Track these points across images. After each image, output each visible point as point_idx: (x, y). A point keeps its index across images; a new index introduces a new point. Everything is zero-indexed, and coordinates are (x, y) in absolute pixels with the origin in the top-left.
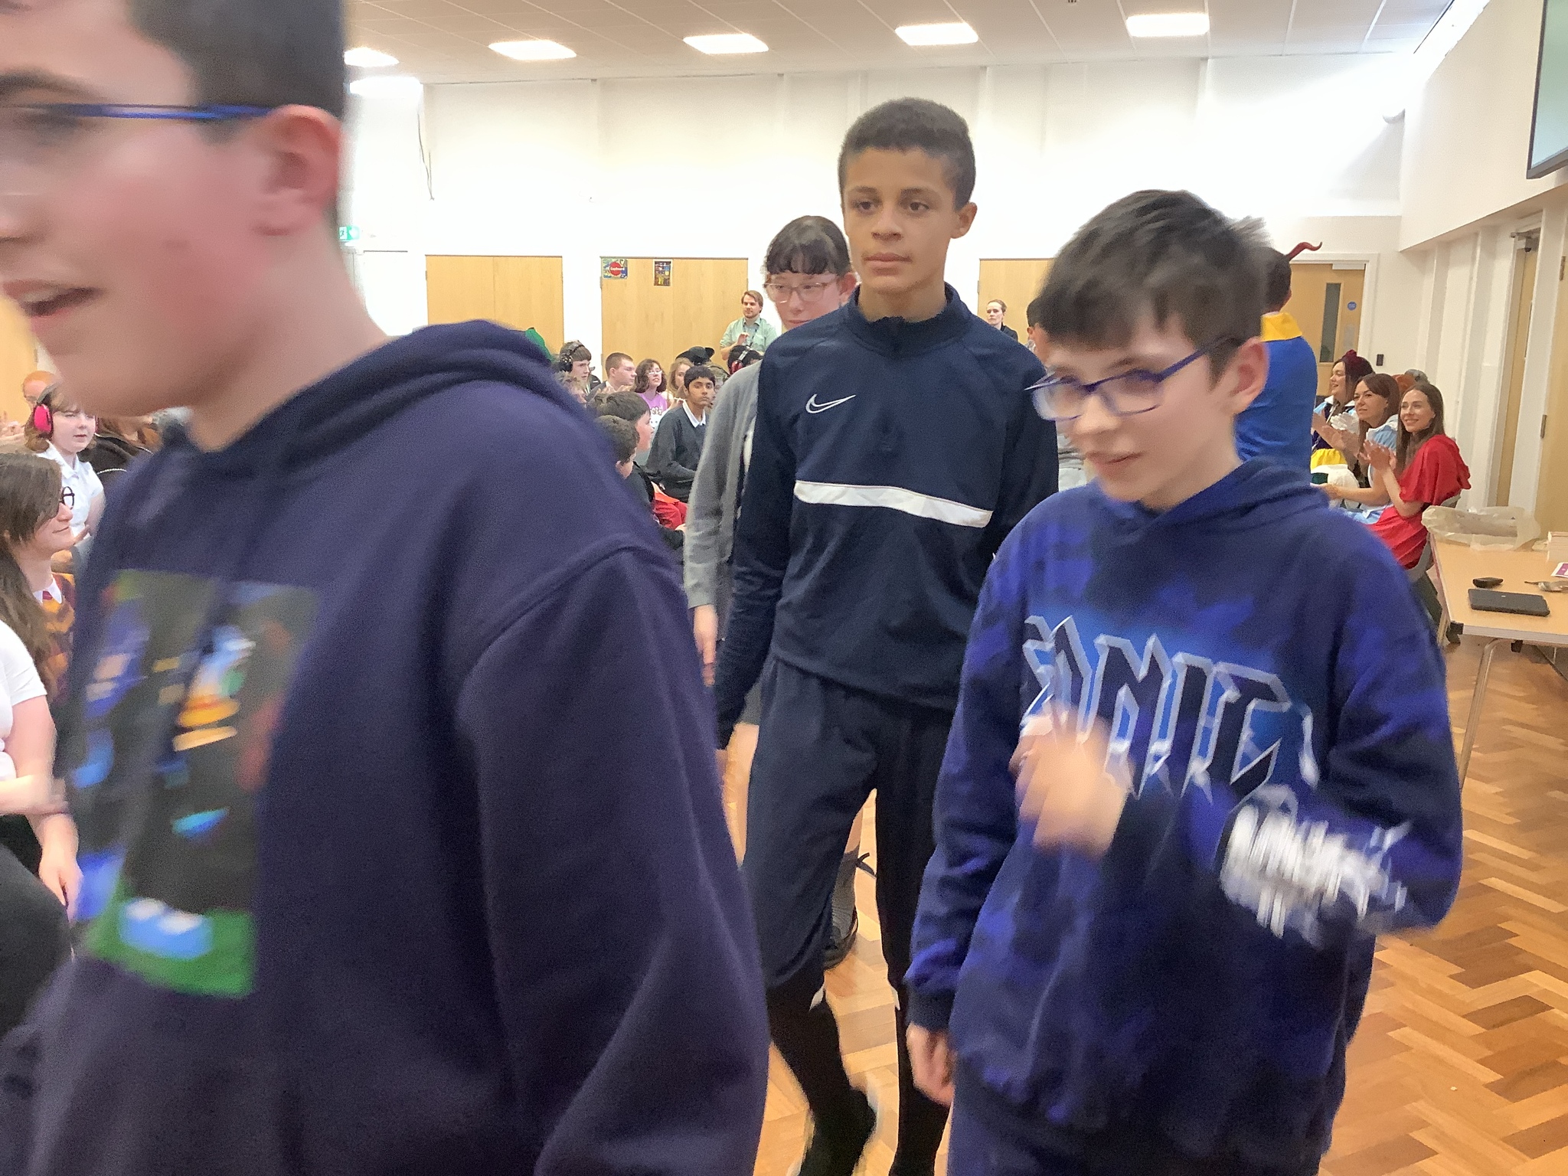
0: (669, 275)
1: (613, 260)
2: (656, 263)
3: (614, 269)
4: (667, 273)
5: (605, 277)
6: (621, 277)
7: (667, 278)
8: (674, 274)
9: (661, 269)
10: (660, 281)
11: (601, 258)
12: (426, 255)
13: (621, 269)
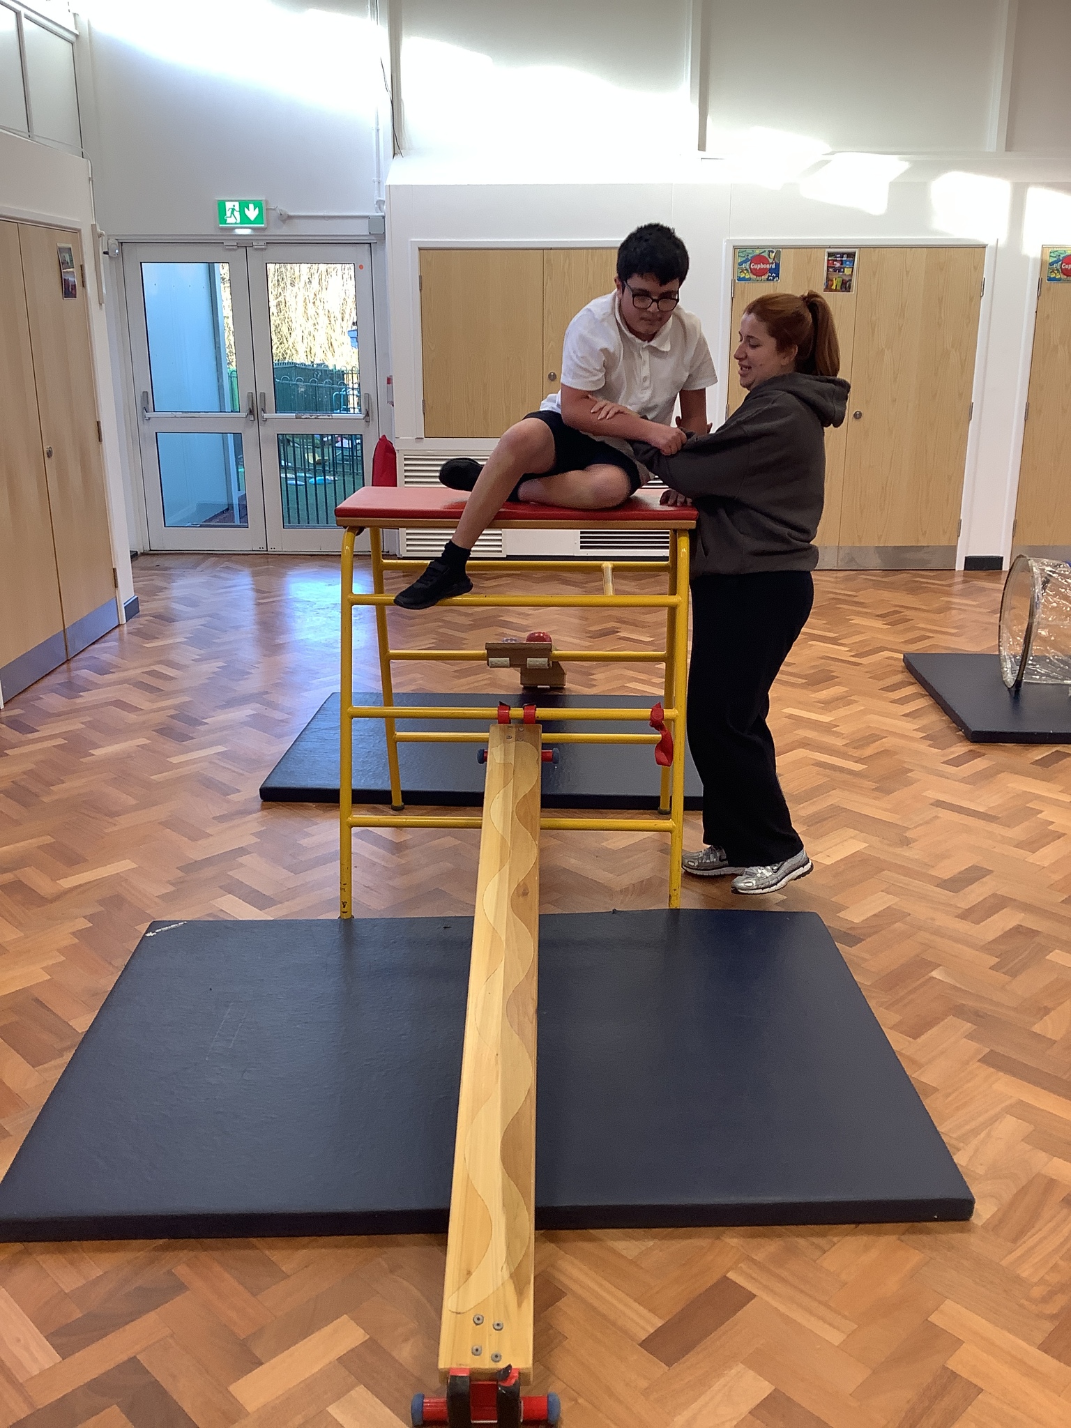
0: (851, 275)
1: (758, 252)
2: (830, 255)
3: (757, 267)
4: (847, 271)
5: (740, 279)
6: (768, 279)
7: (847, 279)
8: (858, 272)
9: (838, 265)
10: (836, 284)
11: (735, 248)
12: (420, 249)
13: (768, 266)
